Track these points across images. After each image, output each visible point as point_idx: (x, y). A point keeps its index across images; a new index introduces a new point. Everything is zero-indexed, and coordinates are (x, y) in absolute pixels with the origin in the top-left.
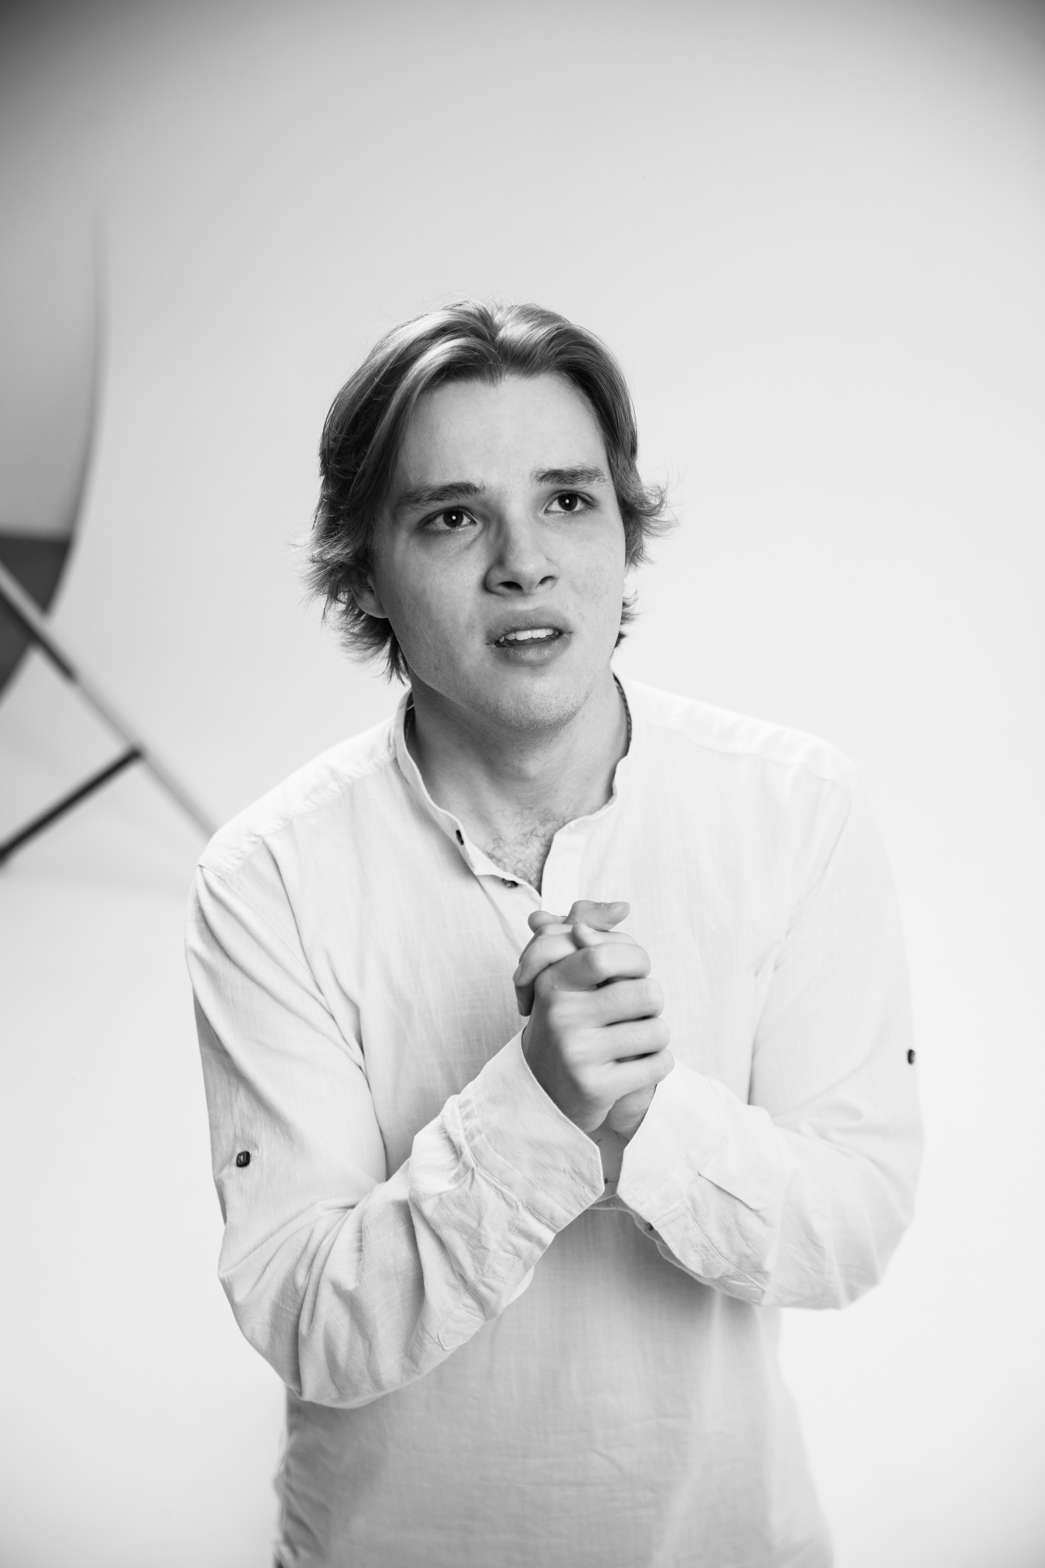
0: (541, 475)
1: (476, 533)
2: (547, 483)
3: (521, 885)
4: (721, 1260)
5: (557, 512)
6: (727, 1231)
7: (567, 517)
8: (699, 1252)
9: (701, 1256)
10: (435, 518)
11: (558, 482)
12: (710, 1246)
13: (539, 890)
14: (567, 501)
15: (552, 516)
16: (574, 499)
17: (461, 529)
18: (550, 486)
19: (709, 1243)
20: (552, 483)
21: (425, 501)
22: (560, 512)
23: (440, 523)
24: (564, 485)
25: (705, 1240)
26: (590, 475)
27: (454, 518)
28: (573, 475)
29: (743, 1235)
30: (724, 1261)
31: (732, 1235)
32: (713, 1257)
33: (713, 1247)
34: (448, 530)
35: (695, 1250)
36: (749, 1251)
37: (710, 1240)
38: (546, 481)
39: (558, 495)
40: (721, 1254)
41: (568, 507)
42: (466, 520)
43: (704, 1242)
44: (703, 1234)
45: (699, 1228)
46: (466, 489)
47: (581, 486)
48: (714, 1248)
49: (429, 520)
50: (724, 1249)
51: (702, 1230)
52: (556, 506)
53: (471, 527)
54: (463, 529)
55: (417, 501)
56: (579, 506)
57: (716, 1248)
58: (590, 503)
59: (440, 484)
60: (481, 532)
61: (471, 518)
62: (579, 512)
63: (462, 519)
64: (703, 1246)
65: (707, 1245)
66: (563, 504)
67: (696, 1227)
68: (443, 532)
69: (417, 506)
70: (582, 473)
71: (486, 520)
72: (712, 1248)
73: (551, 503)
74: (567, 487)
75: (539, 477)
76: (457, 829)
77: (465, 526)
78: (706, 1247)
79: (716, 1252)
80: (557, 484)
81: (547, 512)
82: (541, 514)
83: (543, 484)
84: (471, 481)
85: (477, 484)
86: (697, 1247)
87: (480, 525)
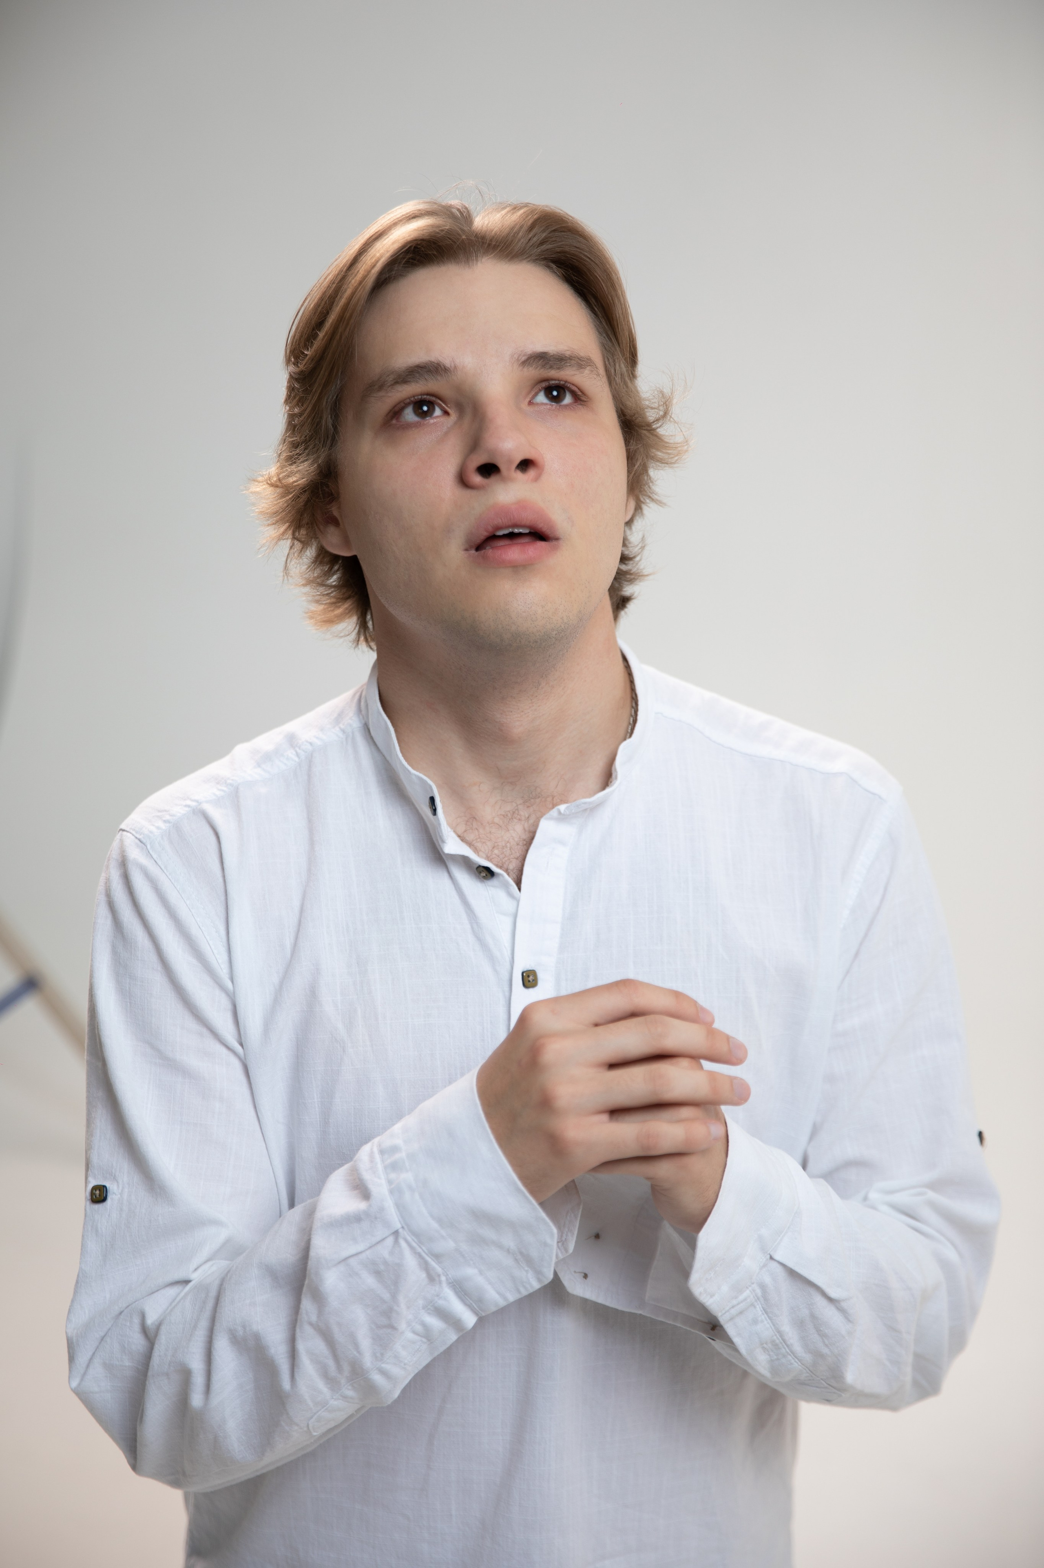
0: (524, 358)
1: (449, 426)
2: (531, 369)
3: (499, 875)
4: (793, 1361)
5: (543, 404)
6: (800, 1324)
7: (554, 410)
8: (768, 1350)
9: (769, 1355)
10: (402, 409)
11: (543, 366)
12: (781, 1343)
13: (518, 883)
14: (555, 393)
15: (536, 408)
16: (562, 391)
17: (432, 420)
18: (533, 371)
19: (780, 1339)
20: (537, 368)
21: (389, 386)
22: (546, 404)
23: (409, 415)
24: (549, 370)
25: (776, 1335)
26: (581, 363)
27: (425, 408)
28: (560, 360)
29: (818, 1331)
30: (796, 1362)
31: (805, 1329)
32: (784, 1356)
33: (784, 1344)
34: (418, 422)
35: (763, 1347)
36: (825, 1351)
37: (781, 1336)
38: (529, 367)
39: (544, 385)
40: (793, 1354)
41: (557, 399)
42: (438, 412)
43: (775, 1337)
44: (773, 1328)
45: (769, 1321)
46: (434, 369)
47: (569, 374)
48: (785, 1346)
49: (396, 413)
50: (798, 1347)
51: (772, 1322)
52: (541, 398)
53: (444, 419)
54: (435, 420)
55: (381, 387)
56: (568, 399)
57: (788, 1346)
58: (580, 397)
59: (405, 366)
60: (455, 423)
61: (444, 408)
62: (567, 406)
63: (434, 410)
64: (773, 1342)
65: (777, 1341)
66: (550, 396)
67: (766, 1320)
68: (413, 424)
69: (381, 394)
70: (570, 358)
71: (460, 408)
72: (783, 1346)
73: (536, 394)
74: (553, 373)
75: (521, 361)
76: (431, 796)
77: (437, 417)
78: (777, 1345)
79: (788, 1350)
80: (542, 370)
81: (530, 403)
82: (524, 405)
83: (525, 369)
84: (441, 359)
85: (447, 363)
86: (766, 1344)
87: (454, 416)
